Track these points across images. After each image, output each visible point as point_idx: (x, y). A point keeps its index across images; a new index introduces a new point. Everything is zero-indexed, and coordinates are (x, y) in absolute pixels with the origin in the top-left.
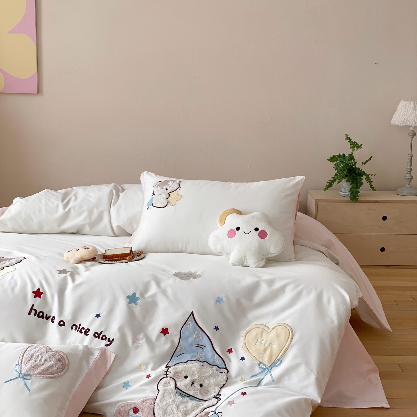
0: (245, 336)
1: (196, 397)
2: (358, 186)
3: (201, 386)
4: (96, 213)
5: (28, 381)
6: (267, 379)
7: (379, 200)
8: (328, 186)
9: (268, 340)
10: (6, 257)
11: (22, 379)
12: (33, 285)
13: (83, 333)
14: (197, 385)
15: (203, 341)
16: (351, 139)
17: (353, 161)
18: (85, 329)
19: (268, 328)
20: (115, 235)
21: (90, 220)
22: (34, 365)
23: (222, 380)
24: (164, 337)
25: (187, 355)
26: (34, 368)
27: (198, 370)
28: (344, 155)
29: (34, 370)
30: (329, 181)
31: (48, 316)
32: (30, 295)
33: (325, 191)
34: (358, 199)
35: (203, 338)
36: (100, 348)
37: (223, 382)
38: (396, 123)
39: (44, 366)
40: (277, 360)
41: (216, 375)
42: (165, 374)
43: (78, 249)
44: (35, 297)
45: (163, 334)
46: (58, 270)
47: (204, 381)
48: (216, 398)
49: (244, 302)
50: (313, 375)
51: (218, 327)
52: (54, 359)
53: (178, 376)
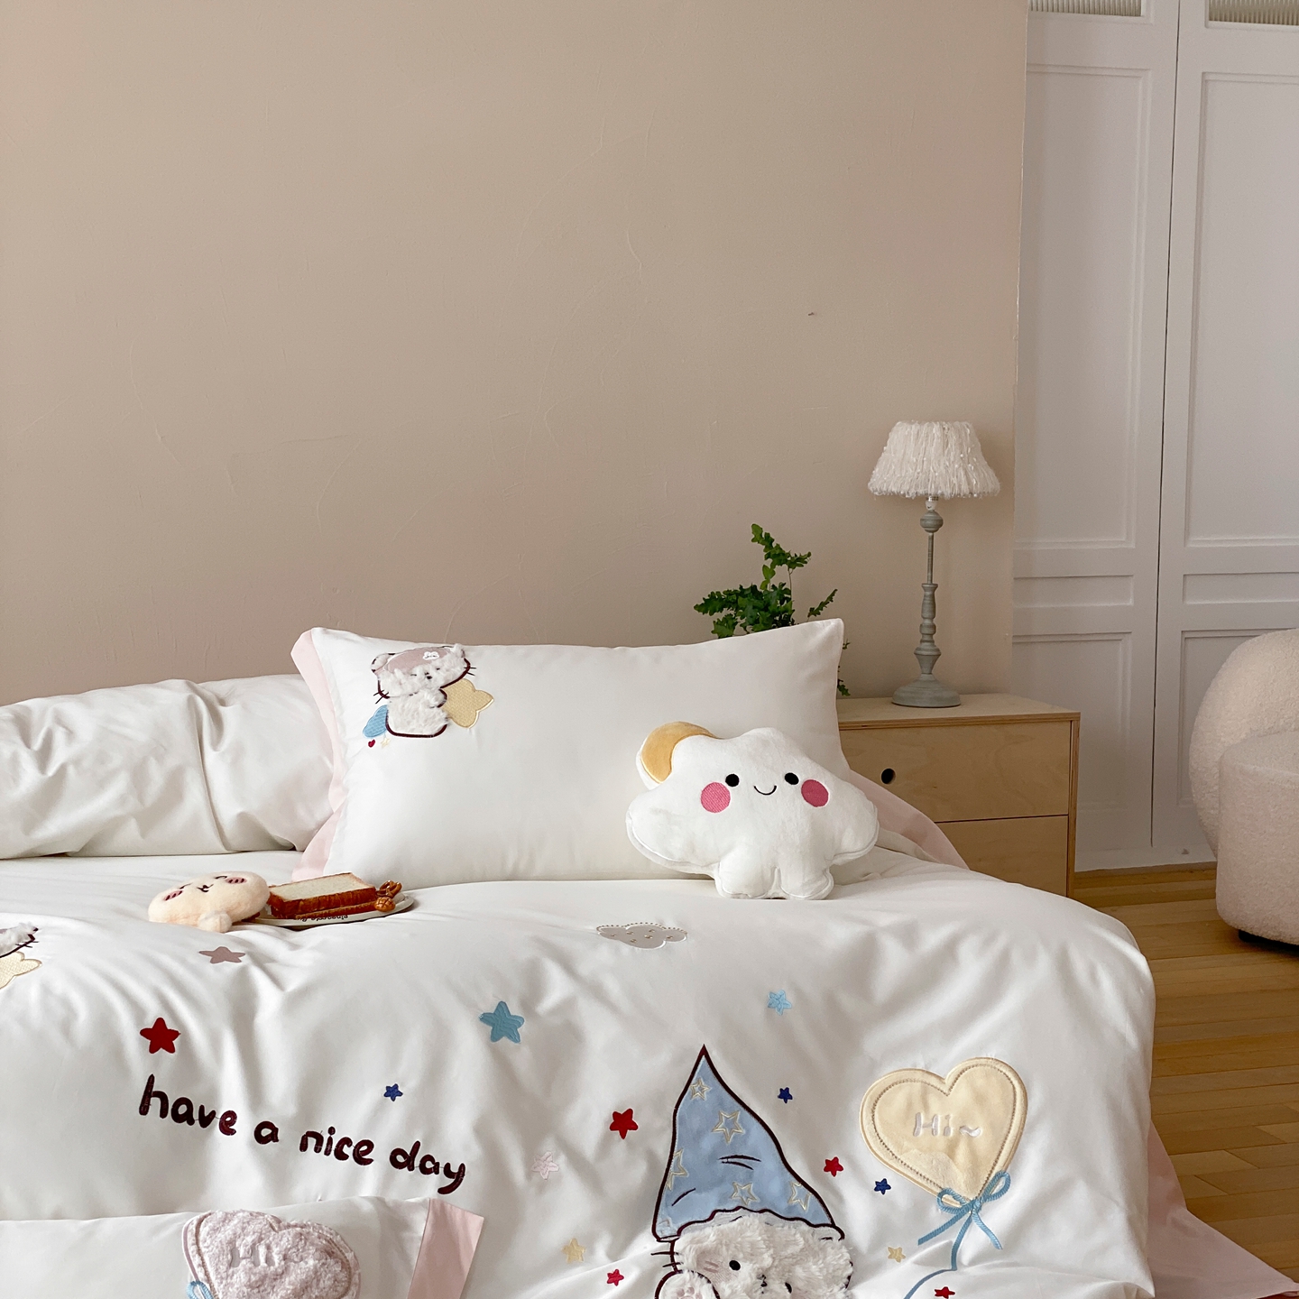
0: (870, 1110)
3: (790, 1287)
4: (157, 777)
6: (973, 1242)
7: (870, 722)
9: (952, 1115)
14: (777, 1286)
15: (751, 1141)
18: (354, 1144)
19: (940, 1078)
22: (257, 1277)
23: (842, 1262)
24: (623, 1141)
25: (703, 1195)
26: (262, 1288)
31: (206, 1114)
35: (748, 1131)
36: (425, 1200)
37: (845, 1269)
39: (292, 1278)
40: (996, 1175)
41: (816, 1249)
42: (670, 1262)
43: (206, 887)
44: (153, 1049)
45: (618, 1132)
46: (200, 952)
47: (790, 1271)
49: (848, 1002)
50: (1117, 1209)
51: (787, 1089)
52: (312, 1250)
53: (712, 1264)
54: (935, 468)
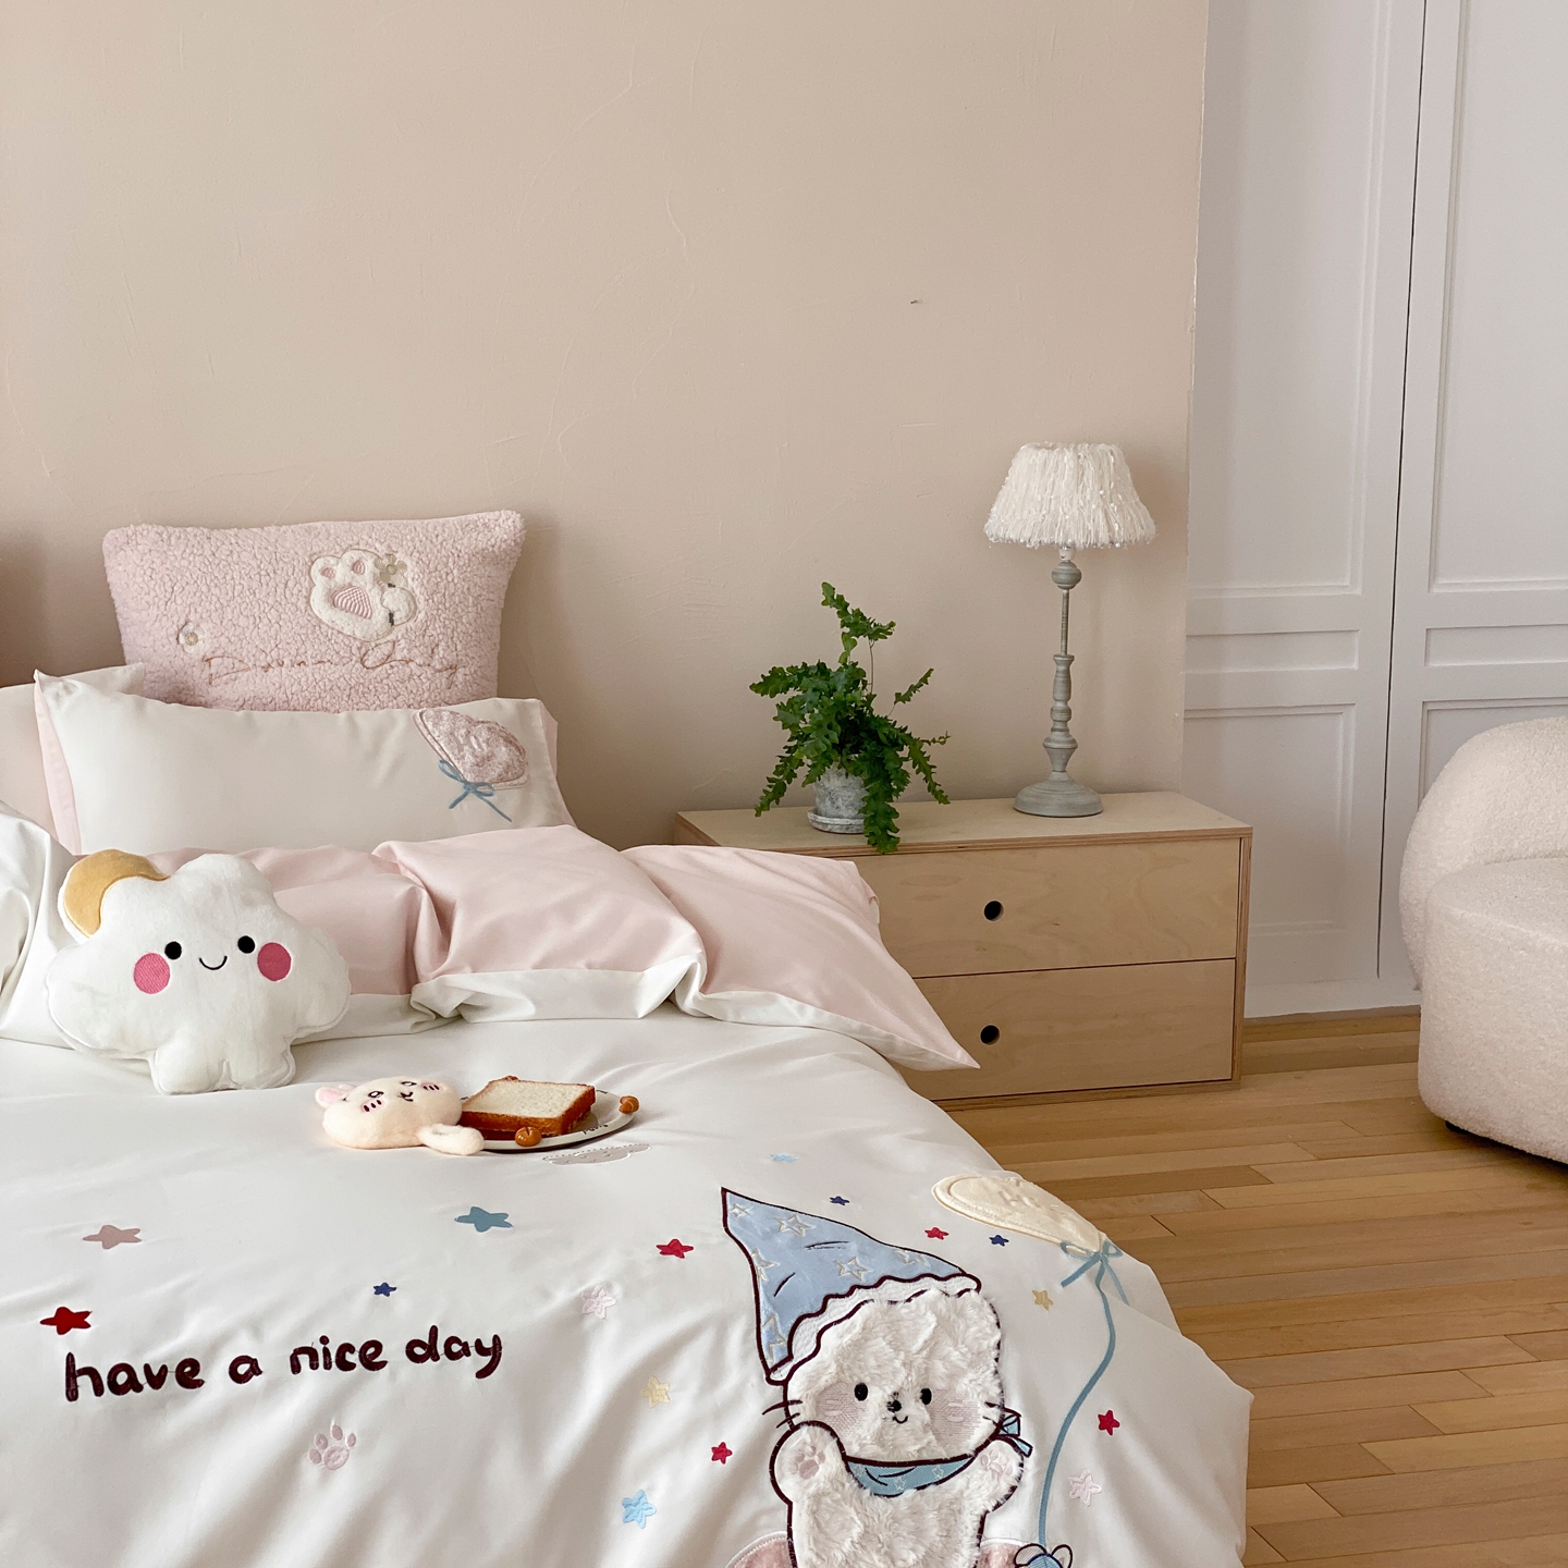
2: (892, 789)
7: (972, 842)
8: (770, 796)
16: (844, 601)
17: (859, 689)
28: (822, 667)
30: (774, 773)
33: (758, 814)
34: (897, 842)
38: (1012, 536)
54: (1066, 510)
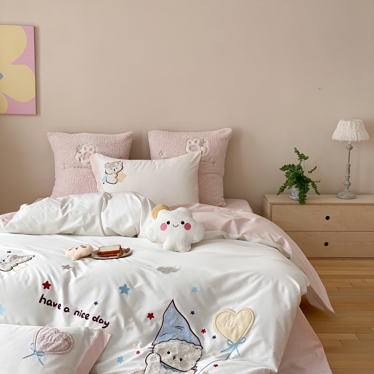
0: (216, 318)
1: (178, 369)
2: (305, 191)
3: (181, 360)
4: (89, 217)
5: (42, 357)
6: (234, 353)
7: (323, 203)
8: (280, 192)
9: (235, 322)
10: (19, 255)
11: (36, 355)
12: (43, 278)
13: (84, 318)
14: (177, 359)
15: (182, 323)
16: (299, 151)
17: (301, 170)
18: (86, 314)
19: (235, 312)
20: (105, 235)
21: (85, 223)
22: (46, 344)
23: (198, 355)
24: (150, 320)
25: (169, 335)
26: (46, 347)
27: (178, 347)
28: (293, 165)
29: (46, 348)
30: (281, 187)
31: (55, 304)
32: (41, 287)
33: (278, 195)
34: (306, 202)
35: (182, 321)
36: (98, 329)
37: (198, 356)
38: (336, 139)
39: (54, 345)
40: (242, 338)
41: (193, 351)
43: (77, 248)
44: (44, 288)
45: (149, 318)
46: (62, 266)
47: (183, 356)
48: (194, 370)
49: (214, 291)
50: (271, 349)
51: (194, 311)
52: (62, 338)
53: (163, 352)
